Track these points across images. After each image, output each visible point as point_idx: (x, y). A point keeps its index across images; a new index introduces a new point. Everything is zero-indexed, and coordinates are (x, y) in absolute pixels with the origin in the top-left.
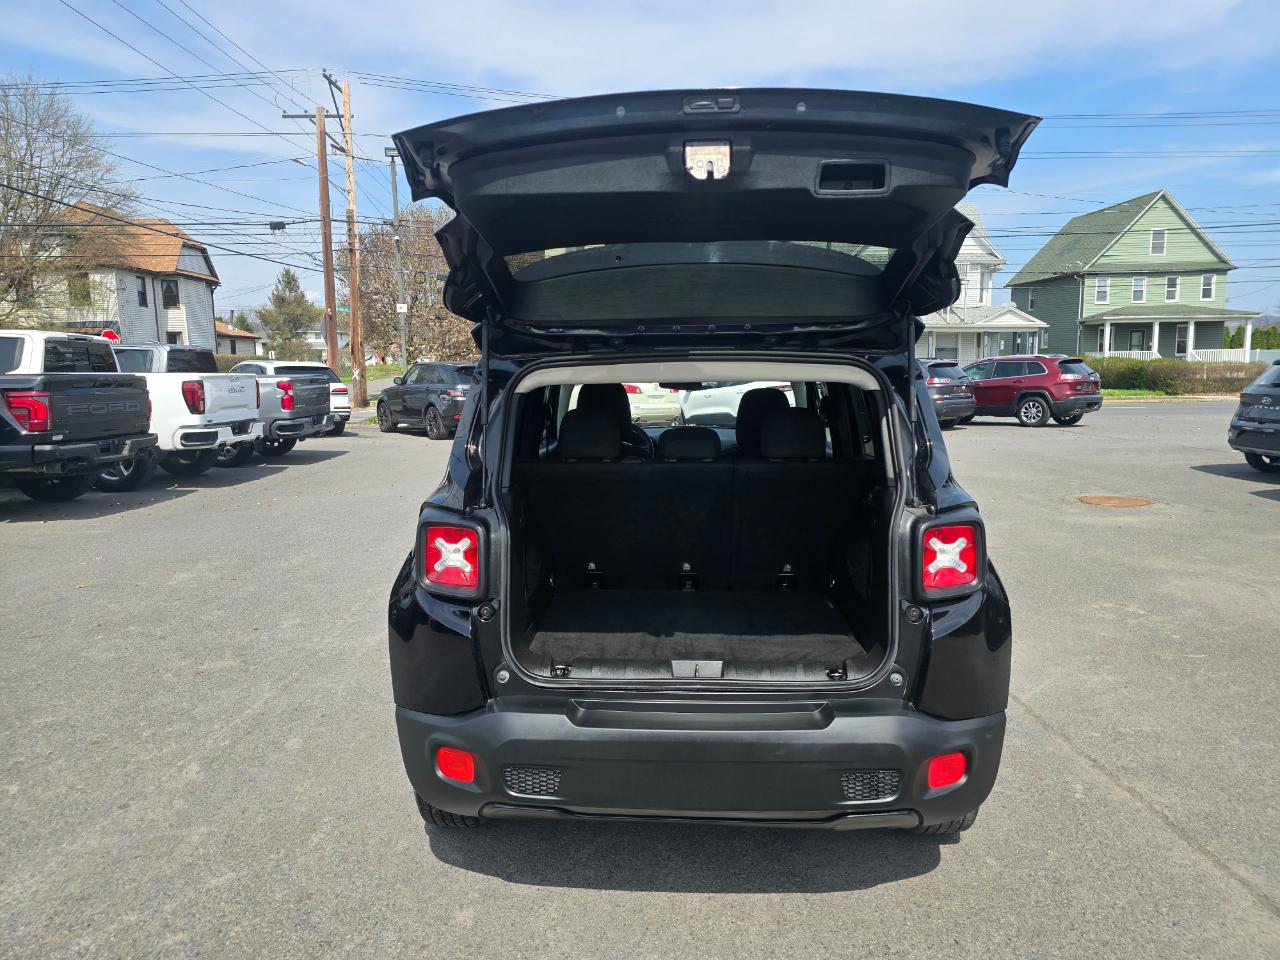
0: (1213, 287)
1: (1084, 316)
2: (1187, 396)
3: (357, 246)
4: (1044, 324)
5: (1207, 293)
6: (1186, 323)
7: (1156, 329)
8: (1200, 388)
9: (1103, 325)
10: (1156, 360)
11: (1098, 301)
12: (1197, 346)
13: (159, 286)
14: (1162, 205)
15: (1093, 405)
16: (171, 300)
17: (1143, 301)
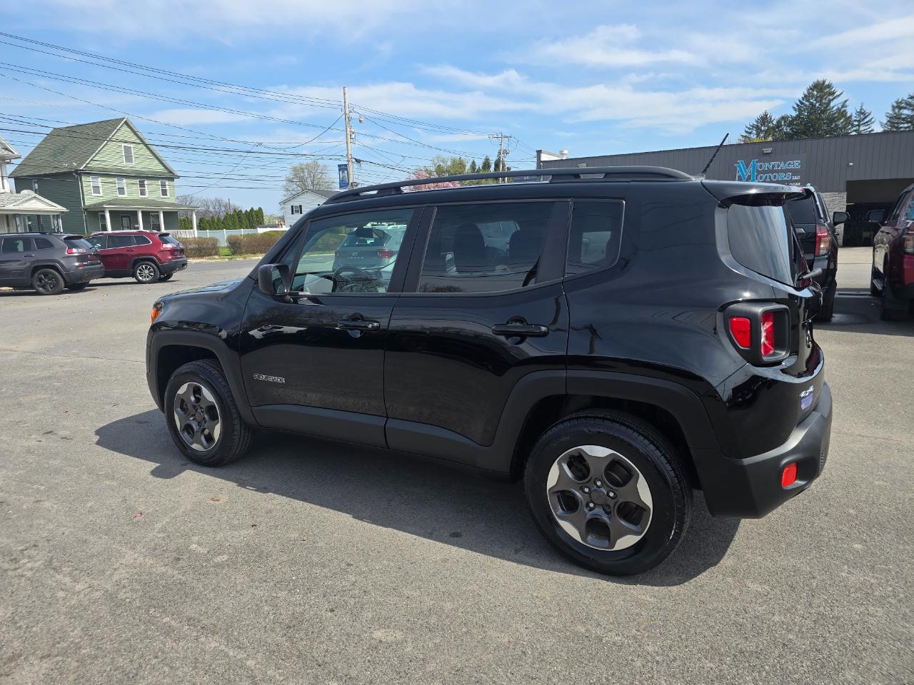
0: (167, 188)
1: (86, 204)
4: (64, 209)
5: (164, 193)
6: (158, 212)
7: (140, 216)
9: (104, 211)
11: (95, 192)
12: (167, 227)
14: (125, 128)
15: (181, 266)
17: (125, 196)
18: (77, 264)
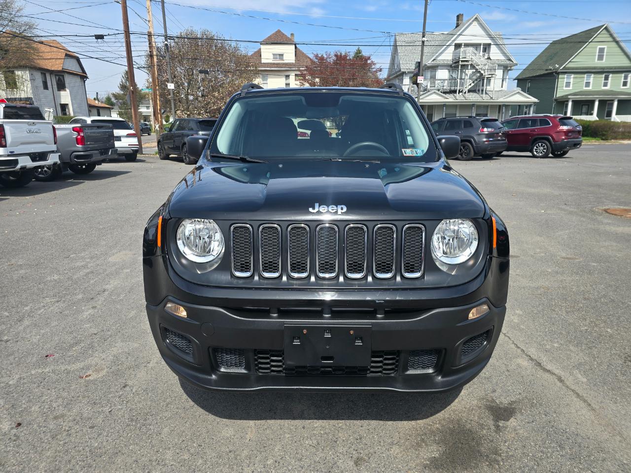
0: (629, 80)
1: (557, 96)
2: (613, 141)
3: (155, 53)
4: (536, 100)
5: (625, 84)
6: (613, 100)
7: (597, 104)
8: (621, 136)
9: (568, 101)
10: (596, 121)
11: (566, 86)
12: (617, 113)
13: (54, 78)
14: (604, 32)
15: (576, 145)
16: (61, 86)
17: (590, 88)
18: (485, 140)
